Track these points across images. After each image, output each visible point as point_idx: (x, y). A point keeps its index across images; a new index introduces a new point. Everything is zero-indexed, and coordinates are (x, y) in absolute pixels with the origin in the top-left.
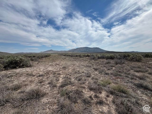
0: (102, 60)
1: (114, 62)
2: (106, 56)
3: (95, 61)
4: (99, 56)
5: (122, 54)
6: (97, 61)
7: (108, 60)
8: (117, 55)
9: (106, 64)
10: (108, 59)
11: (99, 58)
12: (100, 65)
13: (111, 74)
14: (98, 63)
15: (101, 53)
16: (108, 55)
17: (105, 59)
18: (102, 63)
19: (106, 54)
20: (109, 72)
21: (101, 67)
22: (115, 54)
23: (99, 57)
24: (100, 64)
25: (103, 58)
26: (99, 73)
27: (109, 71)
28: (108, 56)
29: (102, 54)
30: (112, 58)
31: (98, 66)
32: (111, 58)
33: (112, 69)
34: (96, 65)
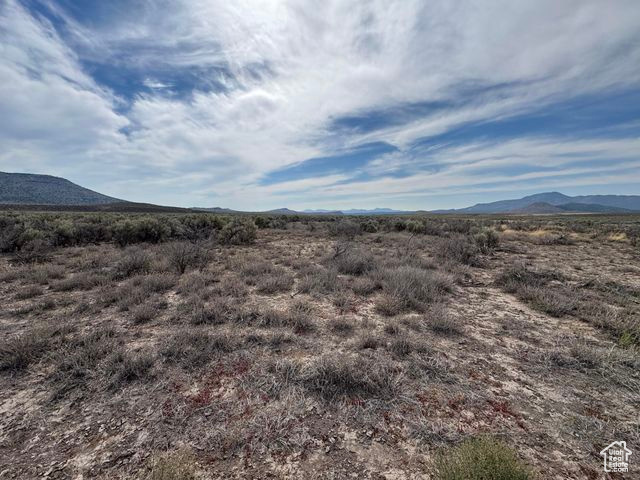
0: (86, 253)
1: (165, 262)
2: (118, 224)
3: (23, 268)
4: (67, 224)
6: (40, 269)
7: (129, 248)
8: (174, 219)
9: (119, 278)
10: (132, 242)
11: (63, 240)
12: (77, 294)
13: (171, 357)
14: (56, 276)
16: (128, 220)
17: (107, 240)
18: (89, 276)
19: (114, 215)
21: (84, 309)
22: (162, 215)
23: (61, 234)
25: (94, 236)
27: (145, 329)
28: (128, 225)
30: (148, 236)
32: (143, 235)
33: (164, 306)
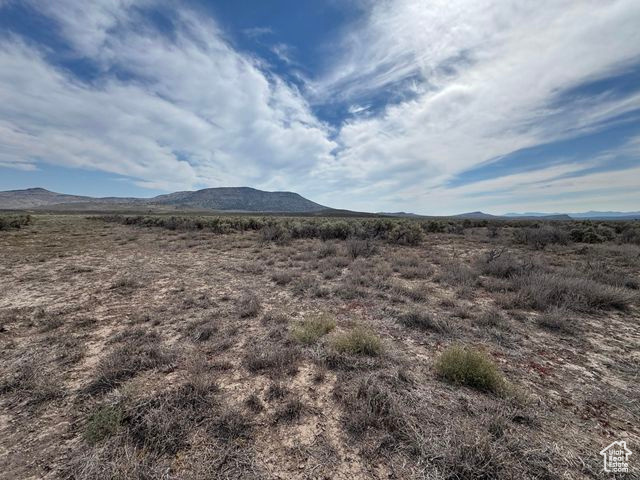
0: (305, 243)
1: (346, 251)
2: (323, 225)
3: (280, 248)
4: (298, 225)
5: (373, 219)
6: (287, 248)
7: (328, 241)
8: (358, 222)
9: (321, 257)
10: (330, 238)
11: (296, 235)
12: (302, 262)
13: (337, 293)
14: (293, 254)
15: (306, 215)
16: (329, 223)
17: (317, 237)
18: (306, 254)
19: (322, 219)
20: (330, 286)
21: (304, 269)
22: (353, 219)
23: (295, 231)
24: (299, 259)
25: (310, 233)
26: (295, 295)
27: (329, 282)
28: (328, 226)
29: (308, 219)
30: (340, 234)
31: (291, 266)
32: (337, 233)
33: (339, 274)
34: (283, 263)
